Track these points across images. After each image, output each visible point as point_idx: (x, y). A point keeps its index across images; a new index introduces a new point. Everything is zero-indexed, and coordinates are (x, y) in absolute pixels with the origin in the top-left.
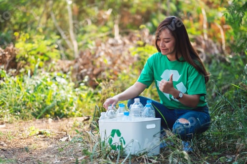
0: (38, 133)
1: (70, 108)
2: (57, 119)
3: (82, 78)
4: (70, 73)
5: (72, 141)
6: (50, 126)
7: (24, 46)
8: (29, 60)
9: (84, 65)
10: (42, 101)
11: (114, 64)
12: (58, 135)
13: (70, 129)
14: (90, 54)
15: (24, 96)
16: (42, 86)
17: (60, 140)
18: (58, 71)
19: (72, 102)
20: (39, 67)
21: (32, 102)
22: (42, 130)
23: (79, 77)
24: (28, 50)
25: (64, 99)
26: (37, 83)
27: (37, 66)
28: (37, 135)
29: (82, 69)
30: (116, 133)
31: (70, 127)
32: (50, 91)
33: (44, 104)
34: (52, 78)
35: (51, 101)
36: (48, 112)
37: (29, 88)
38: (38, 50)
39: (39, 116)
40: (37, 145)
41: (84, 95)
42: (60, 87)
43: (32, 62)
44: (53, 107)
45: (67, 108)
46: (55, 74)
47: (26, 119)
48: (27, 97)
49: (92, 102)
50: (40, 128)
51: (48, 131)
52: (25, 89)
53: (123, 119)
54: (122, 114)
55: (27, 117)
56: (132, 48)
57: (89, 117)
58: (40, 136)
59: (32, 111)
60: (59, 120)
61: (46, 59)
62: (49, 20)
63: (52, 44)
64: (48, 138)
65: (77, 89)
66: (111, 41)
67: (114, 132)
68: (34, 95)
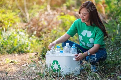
0: (10, 62)
1: (27, 48)
2: (20, 54)
3: (32, 32)
4: (26, 29)
5: (29, 66)
6: (17, 58)
7: (1, 16)
8: (4, 23)
9: (33, 25)
10: (12, 45)
11: (49, 24)
12: (21, 63)
13: (28, 59)
14: (36, 20)
15: (2, 42)
16: (12, 37)
17: (23, 66)
18: (20, 28)
19: (28, 45)
20: (10, 27)
21: (6, 45)
22: (12, 60)
23: (31, 32)
24: (4, 17)
25: (23, 43)
26: (9, 35)
27: (9, 26)
28: (10, 63)
29: (32, 28)
30: (55, 63)
31: (27, 58)
32: (16, 39)
33: (13, 46)
34: (17, 32)
35: (17, 45)
36: (15, 50)
37: (5, 38)
38: (9, 18)
39: (10, 52)
40: (10, 69)
41: (34, 41)
42: (21, 37)
43: (6, 24)
44: (18, 48)
45: (25, 48)
46: (18, 30)
47: (3, 54)
48: (4, 42)
49: (38, 45)
50: (12, 59)
51: (16, 61)
52: (3, 38)
53: (60, 55)
54: (59, 52)
55: (4, 53)
56: (58, 16)
57: (37, 53)
58: (11, 63)
59: (6, 50)
60: (21, 54)
61: (13, 22)
62: (14, 3)
63: (16, 15)
64: (16, 65)
65: (30, 38)
66: (46, 13)
67: (54, 62)
68: (8, 41)
